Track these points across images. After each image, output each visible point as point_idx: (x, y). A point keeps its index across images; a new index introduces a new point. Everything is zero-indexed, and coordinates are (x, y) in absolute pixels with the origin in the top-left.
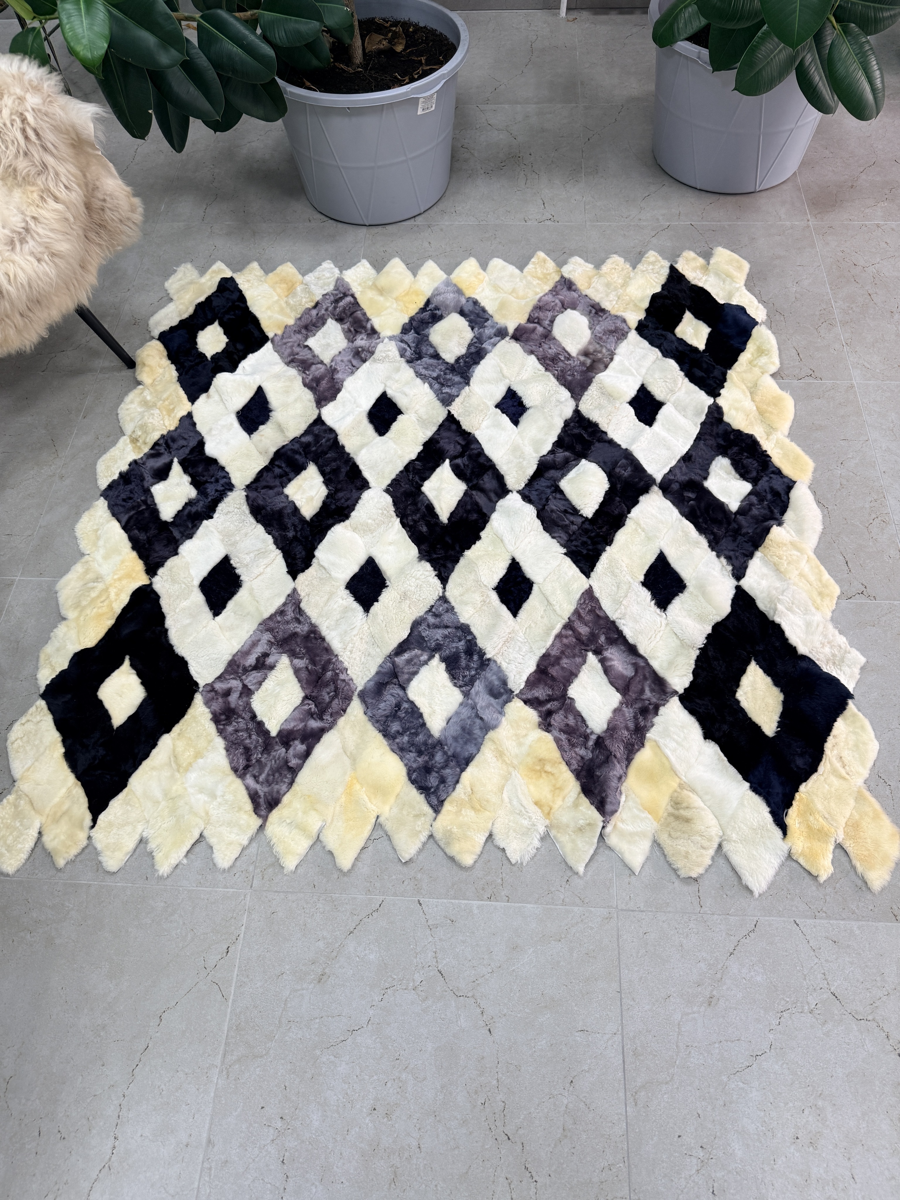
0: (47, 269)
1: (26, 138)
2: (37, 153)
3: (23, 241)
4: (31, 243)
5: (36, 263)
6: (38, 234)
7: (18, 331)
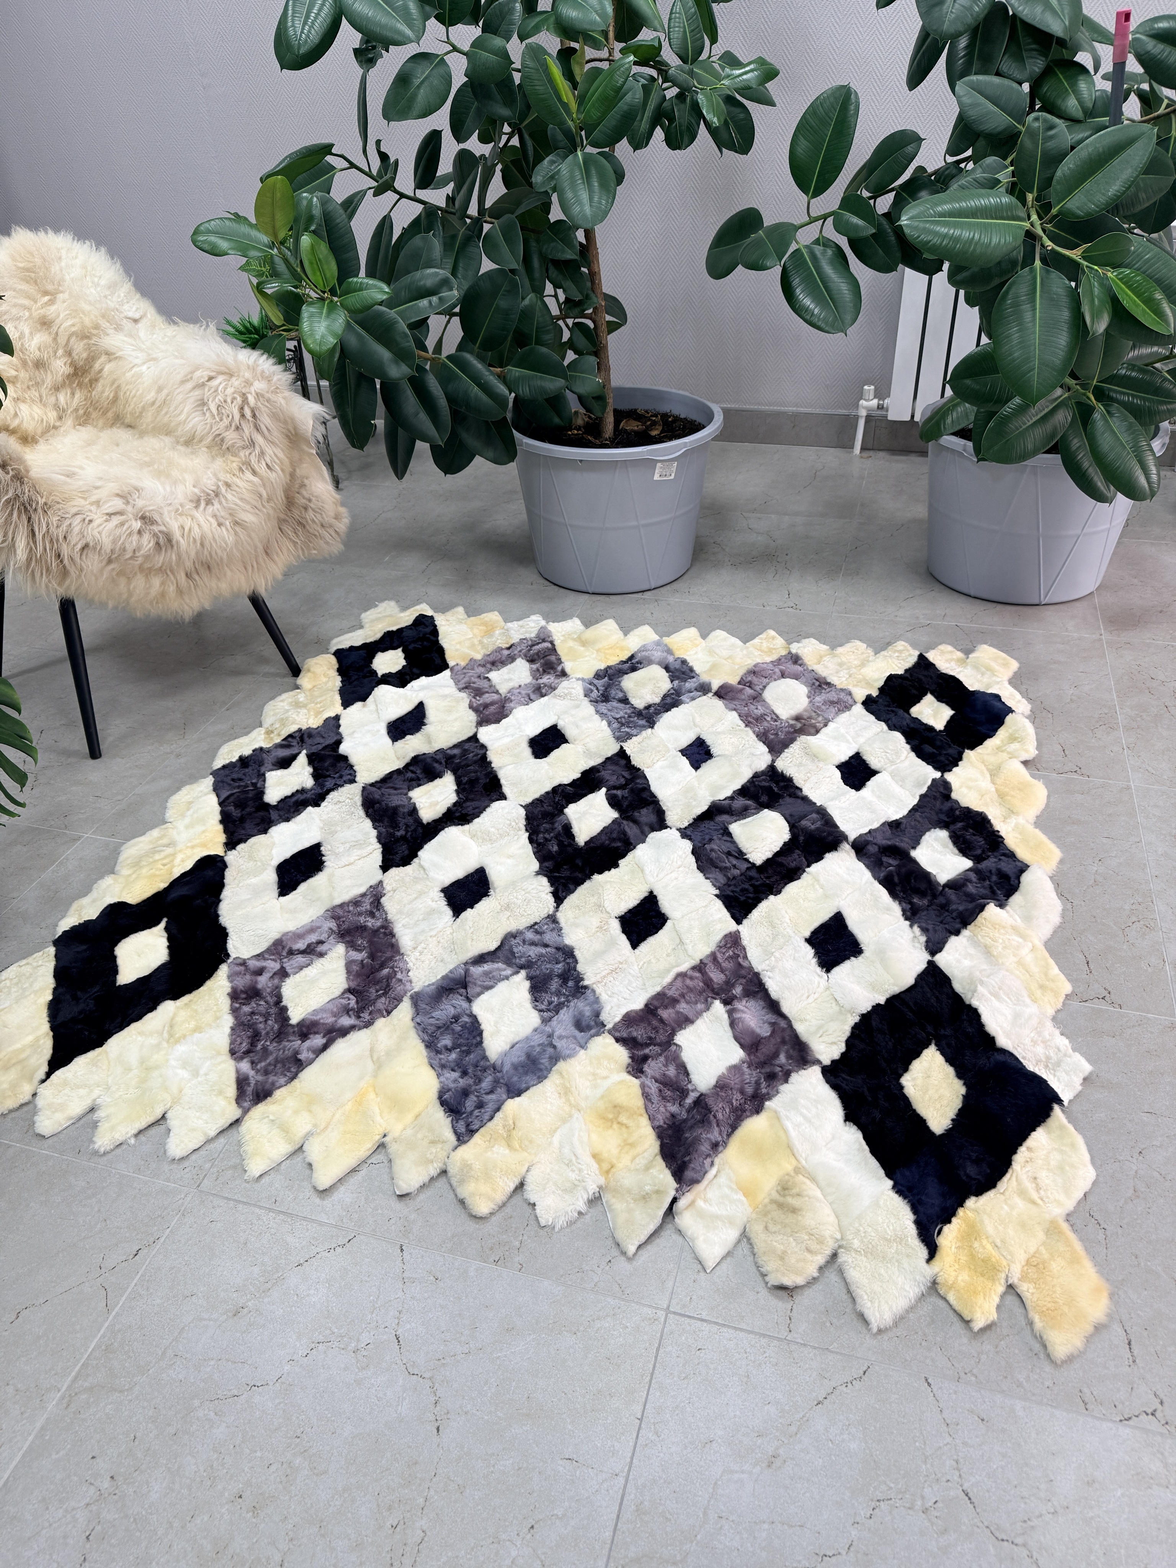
0: (226, 536)
1: (243, 416)
2: (248, 429)
3: (209, 502)
4: (217, 505)
5: (215, 524)
6: (226, 499)
7: (180, 592)
